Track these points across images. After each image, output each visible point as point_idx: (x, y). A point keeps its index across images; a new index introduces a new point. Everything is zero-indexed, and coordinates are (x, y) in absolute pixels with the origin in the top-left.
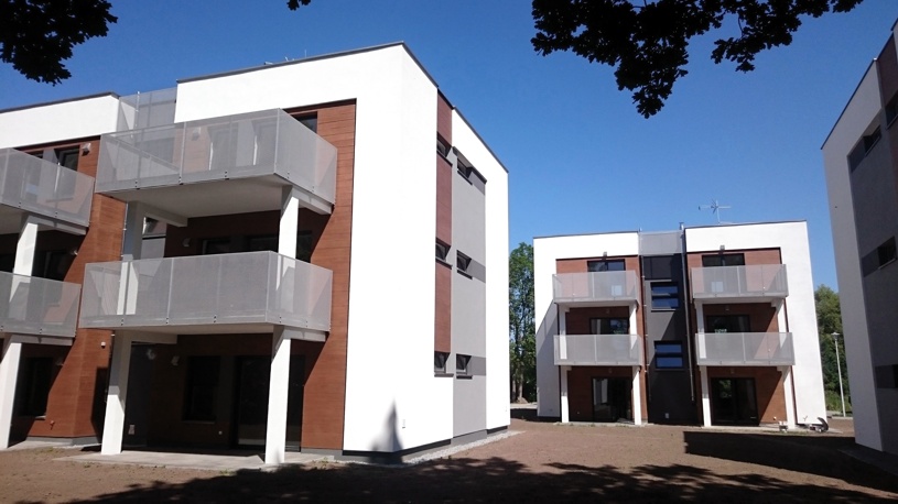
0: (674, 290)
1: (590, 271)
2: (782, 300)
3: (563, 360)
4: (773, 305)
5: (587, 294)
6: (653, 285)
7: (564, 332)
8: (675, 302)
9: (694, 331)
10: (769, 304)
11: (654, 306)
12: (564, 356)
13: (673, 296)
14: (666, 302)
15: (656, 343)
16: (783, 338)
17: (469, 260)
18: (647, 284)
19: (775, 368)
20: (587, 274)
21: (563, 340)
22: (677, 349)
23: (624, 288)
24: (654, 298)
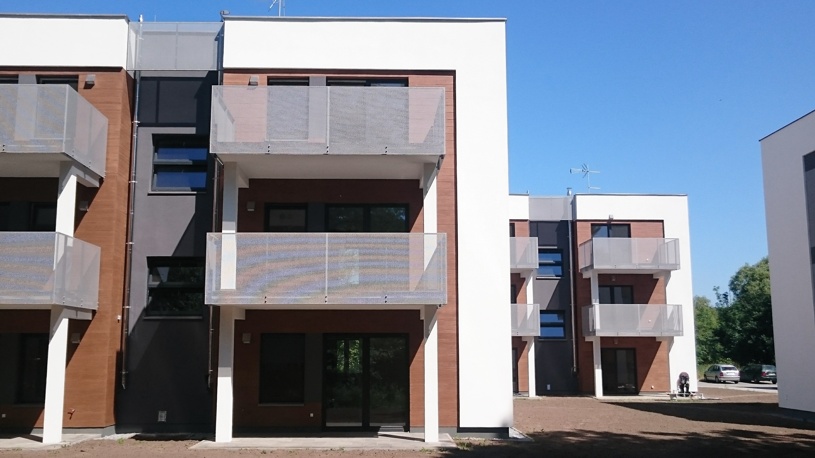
0: (558, 257)
4: (656, 278)
8: (560, 270)
10: (652, 275)
11: (539, 273)
13: (557, 264)
14: (551, 269)
19: (654, 338)
24: (540, 265)
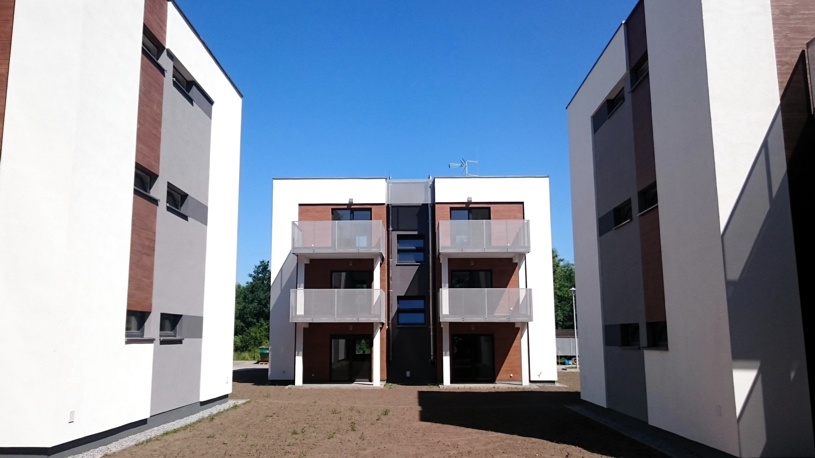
0: (420, 243)
1: (334, 219)
2: (522, 256)
3: (300, 316)
4: (515, 261)
5: (329, 244)
6: (400, 237)
7: (303, 285)
8: (421, 256)
9: (437, 286)
10: (511, 259)
11: (399, 259)
12: (300, 311)
13: (418, 250)
14: (411, 255)
15: (399, 298)
16: (522, 294)
17: (184, 196)
18: (394, 235)
19: (513, 324)
20: (330, 223)
21: (300, 295)
22: (419, 304)
23: (370, 240)
24: (399, 251)
